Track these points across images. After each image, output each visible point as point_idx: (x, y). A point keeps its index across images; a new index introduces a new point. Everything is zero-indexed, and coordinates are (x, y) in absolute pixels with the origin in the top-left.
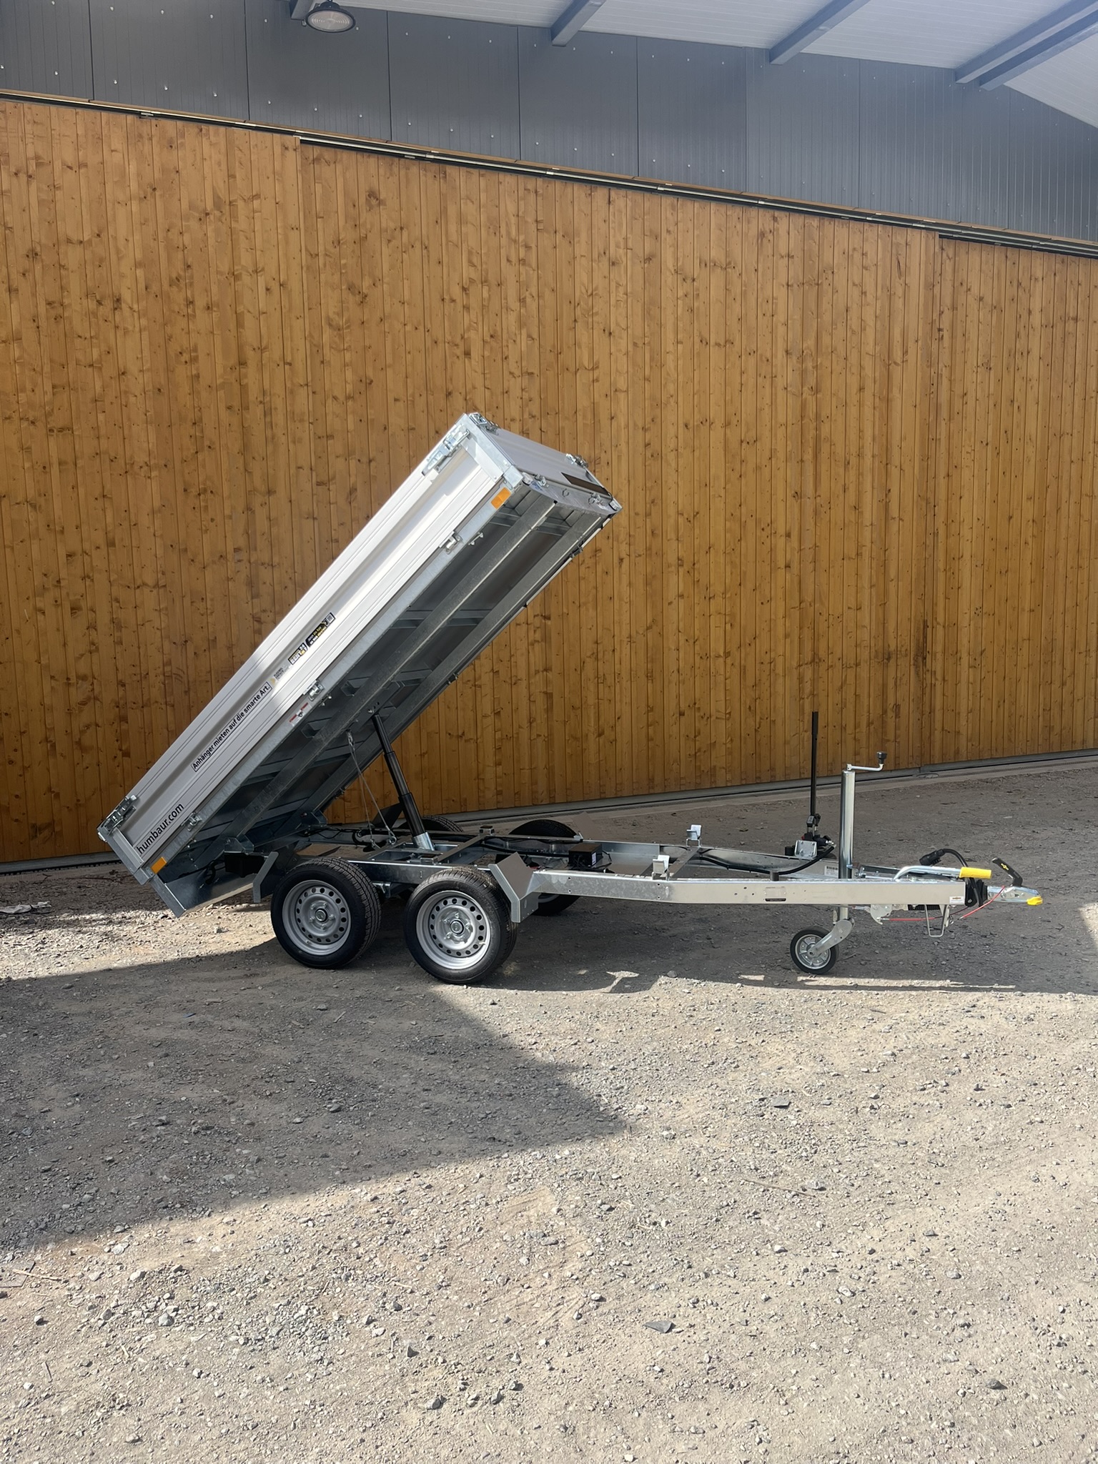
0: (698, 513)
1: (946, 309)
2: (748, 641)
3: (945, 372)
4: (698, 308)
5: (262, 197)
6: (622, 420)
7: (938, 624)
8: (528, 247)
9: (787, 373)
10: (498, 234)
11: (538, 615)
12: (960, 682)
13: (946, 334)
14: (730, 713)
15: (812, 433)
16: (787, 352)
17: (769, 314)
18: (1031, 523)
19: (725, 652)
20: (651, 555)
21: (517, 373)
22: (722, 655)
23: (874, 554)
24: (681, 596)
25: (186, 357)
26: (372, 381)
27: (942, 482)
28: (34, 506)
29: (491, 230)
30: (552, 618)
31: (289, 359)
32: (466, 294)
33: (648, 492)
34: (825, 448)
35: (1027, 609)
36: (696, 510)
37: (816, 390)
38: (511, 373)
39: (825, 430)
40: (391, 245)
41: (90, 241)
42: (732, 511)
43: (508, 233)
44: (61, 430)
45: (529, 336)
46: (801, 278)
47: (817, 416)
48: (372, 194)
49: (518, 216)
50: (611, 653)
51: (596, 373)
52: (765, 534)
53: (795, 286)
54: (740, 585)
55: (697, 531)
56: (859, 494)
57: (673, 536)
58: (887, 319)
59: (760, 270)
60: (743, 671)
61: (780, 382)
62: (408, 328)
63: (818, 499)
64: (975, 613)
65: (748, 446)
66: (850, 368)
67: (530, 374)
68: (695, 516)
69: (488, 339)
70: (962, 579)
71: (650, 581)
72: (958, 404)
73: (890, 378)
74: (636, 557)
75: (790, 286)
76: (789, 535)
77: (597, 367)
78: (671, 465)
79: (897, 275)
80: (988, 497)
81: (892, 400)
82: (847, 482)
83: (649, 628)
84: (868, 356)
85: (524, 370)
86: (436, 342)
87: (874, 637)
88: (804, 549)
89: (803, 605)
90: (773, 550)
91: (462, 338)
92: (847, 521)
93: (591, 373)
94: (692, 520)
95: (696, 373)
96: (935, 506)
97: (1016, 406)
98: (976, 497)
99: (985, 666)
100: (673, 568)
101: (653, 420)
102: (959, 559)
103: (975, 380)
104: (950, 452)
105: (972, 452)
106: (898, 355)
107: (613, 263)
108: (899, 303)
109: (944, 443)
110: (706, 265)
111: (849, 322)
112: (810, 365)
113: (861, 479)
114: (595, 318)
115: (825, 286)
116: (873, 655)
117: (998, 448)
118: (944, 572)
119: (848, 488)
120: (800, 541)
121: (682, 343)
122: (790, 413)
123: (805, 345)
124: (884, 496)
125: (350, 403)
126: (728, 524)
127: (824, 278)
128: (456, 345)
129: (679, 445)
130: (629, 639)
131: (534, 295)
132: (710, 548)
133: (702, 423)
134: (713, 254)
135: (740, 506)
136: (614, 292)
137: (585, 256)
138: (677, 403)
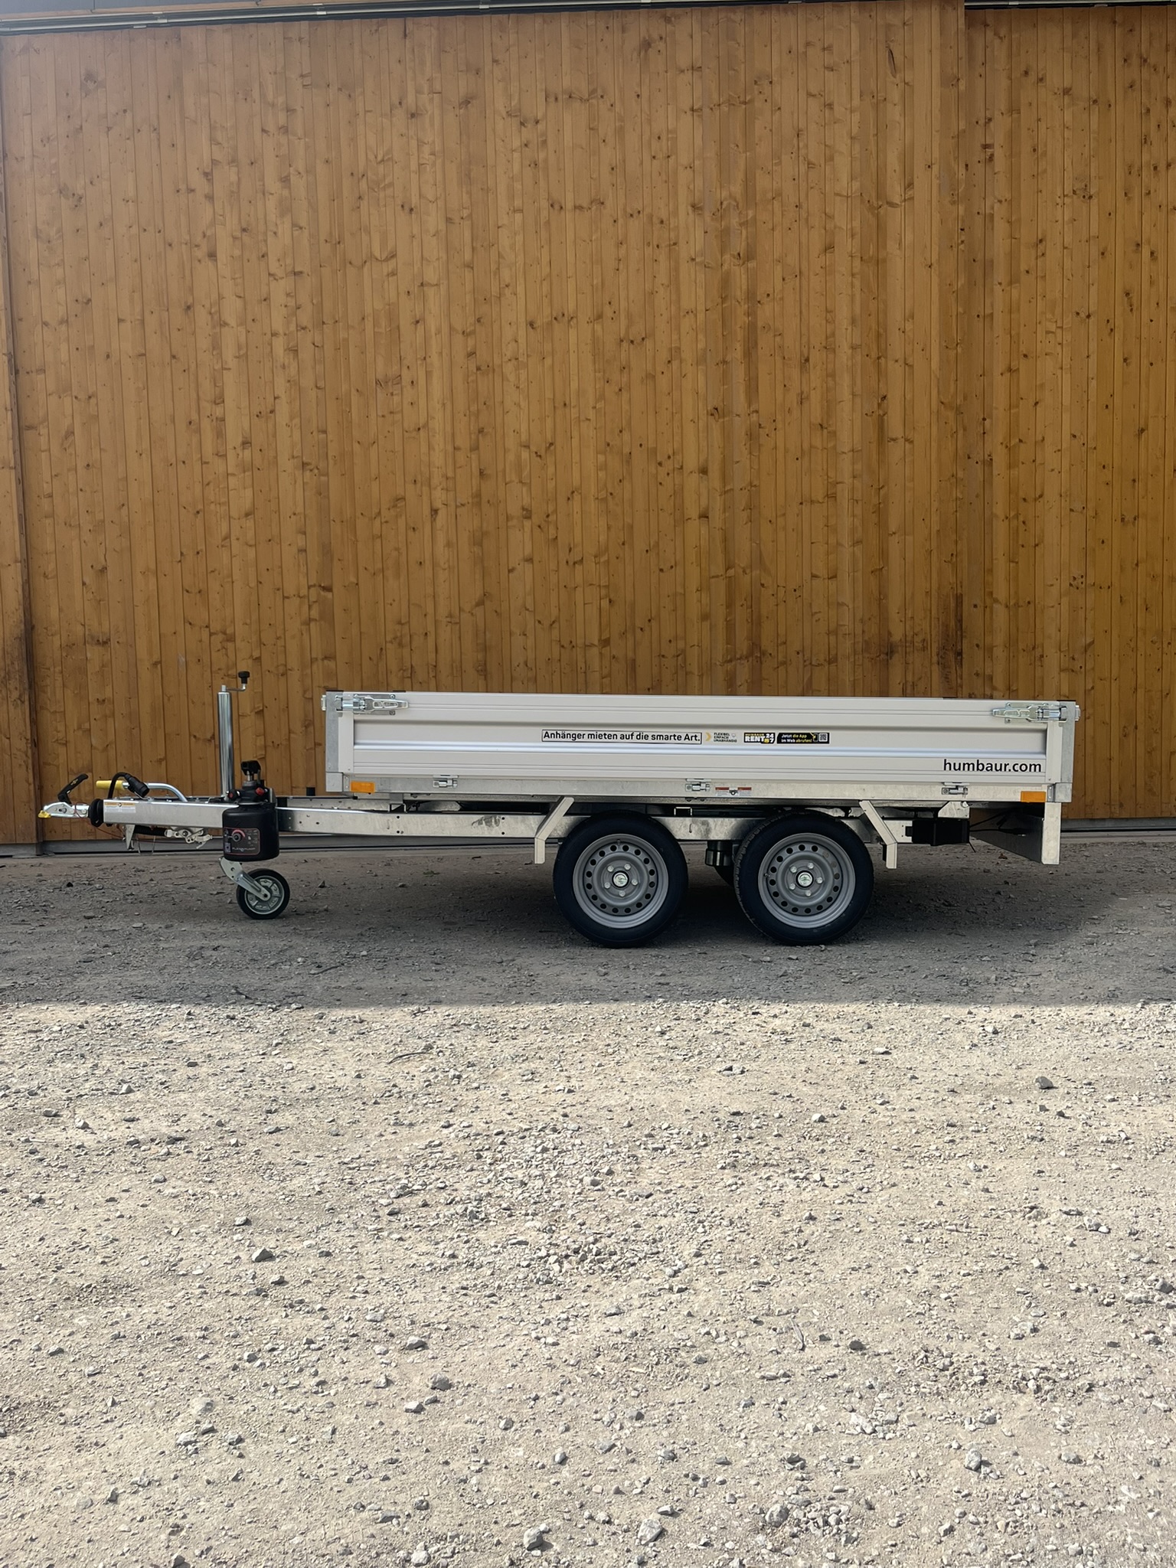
0: (551, 444)
1: (997, 113)
2: (638, 624)
3: (1000, 211)
4: (546, 160)
6: (432, 324)
7: (996, 601)
8: (290, 110)
9: (695, 237)
10: (249, 99)
11: (314, 586)
12: (1042, 692)
13: (999, 153)
15: (741, 319)
16: (693, 206)
17: (661, 155)
19: (600, 640)
20: (479, 503)
21: (280, 273)
22: (596, 643)
23: (858, 495)
24: (530, 560)
26: (89, 300)
27: (1000, 383)
29: (241, 96)
30: (335, 590)
32: (208, 180)
33: (473, 419)
34: (765, 341)
36: (549, 439)
37: (748, 256)
38: (269, 274)
39: (765, 313)
40: (111, 133)
42: (608, 440)
43: (263, 96)
45: (295, 225)
46: (715, 96)
47: (751, 296)
48: (90, 76)
49: (276, 73)
50: (422, 637)
51: (392, 264)
52: (662, 471)
53: (706, 110)
54: (624, 544)
55: (551, 470)
56: (830, 405)
57: (514, 477)
58: (872, 140)
59: (645, 95)
61: (684, 252)
63: (754, 417)
64: (1071, 585)
65: (632, 346)
66: (807, 219)
67: (297, 274)
68: (547, 449)
69: (238, 234)
70: (1043, 531)
71: (478, 539)
72: (1026, 258)
73: (880, 228)
74: (457, 507)
75: (696, 110)
76: (704, 471)
77: (393, 256)
78: (508, 380)
79: (889, 72)
80: (1093, 399)
81: (885, 261)
82: (805, 389)
83: (480, 603)
84: (838, 198)
85: (289, 269)
86: (170, 245)
87: (862, 621)
88: (732, 490)
89: (731, 572)
90: (678, 493)
91: (204, 236)
92: (806, 446)
93: (384, 264)
94: (543, 454)
95: (545, 251)
96: (984, 419)
97: (1146, 252)
98: (1066, 401)
99: (1093, 669)
100: (514, 522)
101: (479, 321)
102: (1035, 500)
103: (1060, 218)
104: (1013, 333)
105: (1059, 331)
106: (895, 192)
107: (413, 115)
108: (894, 113)
109: (1000, 320)
110: (556, 99)
111: (803, 152)
112: (734, 221)
113: (831, 383)
114: (389, 191)
115: (758, 104)
116: (859, 647)
117: (1111, 321)
118: (1007, 521)
119: (808, 398)
120: (724, 478)
121: (521, 211)
122: (701, 292)
123: (725, 194)
124: (876, 406)
125: (64, 328)
126: (601, 458)
127: (756, 92)
128: (196, 246)
129: (521, 351)
130: (448, 620)
131: (300, 170)
132: (573, 492)
133: (556, 319)
134: (566, 83)
135: (621, 431)
136: (415, 152)
137: (370, 111)
138: (515, 294)
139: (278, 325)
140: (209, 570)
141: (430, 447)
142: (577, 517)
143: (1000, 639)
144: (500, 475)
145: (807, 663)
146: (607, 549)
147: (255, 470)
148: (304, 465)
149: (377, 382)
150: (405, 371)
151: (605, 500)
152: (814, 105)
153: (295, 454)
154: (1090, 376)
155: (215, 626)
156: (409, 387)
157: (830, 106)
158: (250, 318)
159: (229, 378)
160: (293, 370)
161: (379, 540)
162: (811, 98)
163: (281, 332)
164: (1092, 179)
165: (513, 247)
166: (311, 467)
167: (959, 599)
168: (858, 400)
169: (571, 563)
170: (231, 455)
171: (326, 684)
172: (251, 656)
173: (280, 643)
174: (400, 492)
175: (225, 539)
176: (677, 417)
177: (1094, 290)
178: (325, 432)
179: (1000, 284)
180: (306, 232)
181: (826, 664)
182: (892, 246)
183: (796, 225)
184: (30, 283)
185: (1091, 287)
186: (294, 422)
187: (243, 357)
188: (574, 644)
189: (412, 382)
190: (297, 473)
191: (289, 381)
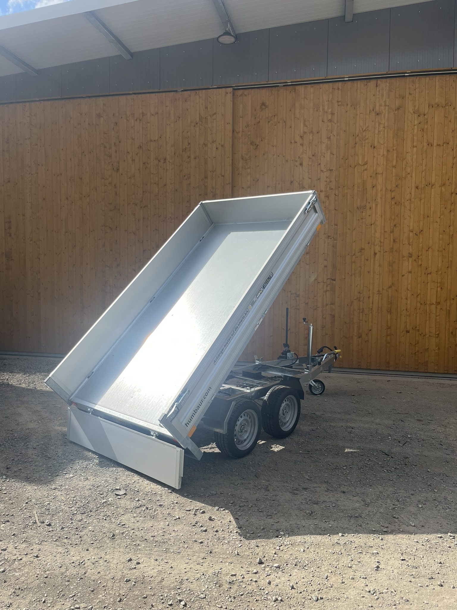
0: (422, 231)
2: (452, 297)
4: (427, 128)
5: (217, 114)
6: (379, 187)
8: (333, 114)
10: (318, 111)
11: (329, 279)
14: (438, 334)
19: (436, 302)
20: (392, 251)
21: (325, 170)
22: (435, 303)
24: (410, 272)
25: (186, 177)
26: (258, 180)
28: (135, 234)
29: (316, 110)
30: (337, 280)
31: (223, 174)
32: (302, 139)
33: (392, 221)
36: (421, 229)
38: (321, 171)
40: (270, 123)
41: (158, 140)
42: (444, 230)
43: (323, 109)
44: (144, 207)
45: (332, 154)
48: (263, 104)
49: (328, 101)
50: (367, 298)
51: (366, 166)
54: (448, 267)
55: (421, 240)
57: (406, 242)
60: (449, 313)
62: (275, 156)
67: (331, 170)
68: (420, 232)
69: (311, 157)
71: (391, 264)
74: (384, 252)
77: (366, 163)
78: (406, 208)
83: (390, 287)
85: (328, 169)
86: (287, 161)
91: (299, 158)
93: (363, 167)
94: (418, 234)
95: (424, 161)
100: (405, 258)
101: (397, 186)
107: (378, 114)
110: (433, 107)
114: (367, 141)
121: (416, 147)
125: (249, 189)
126: (441, 236)
128: (296, 161)
129: (412, 197)
130: (378, 292)
131: (335, 135)
132: (429, 248)
133: (426, 185)
134: (437, 101)
135: (450, 226)
136: (378, 127)
137: (362, 113)
138: (412, 177)
139: (322, 188)
141: (375, 231)
142: (430, 257)
144: (401, 241)
146: (441, 269)
148: (328, 236)
150: (368, 204)
151: (441, 251)
153: (325, 232)
155: (293, 291)
156: (369, 210)
160: (327, 204)
161: (354, 264)
163: (324, 191)
165: (412, 160)
166: (331, 237)
169: (426, 274)
171: (331, 313)
172: (305, 302)
173: (315, 298)
174: (363, 247)
178: (337, 225)
180: (335, 156)
184: (239, 174)
188: (426, 303)
189: (370, 208)
190: (326, 239)
191: (325, 207)
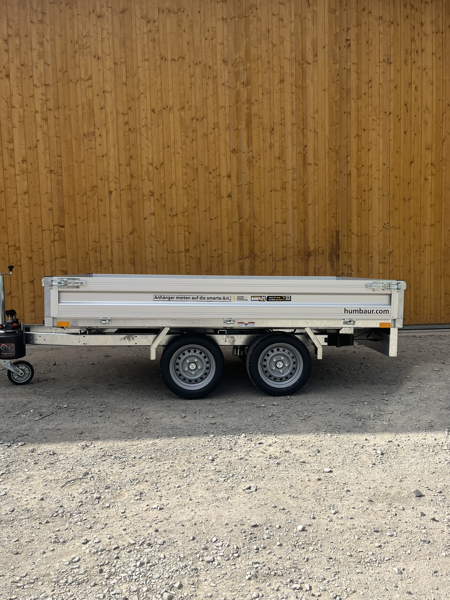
0: (162, 164)
1: (352, 26)
2: (202, 243)
3: (353, 68)
4: (159, 38)
6: (109, 109)
7: (353, 233)
9: (224, 74)
11: (56, 225)
12: (372, 272)
13: (353, 43)
15: (245, 111)
16: (224, 61)
17: (209, 38)
18: (430, 166)
19: (185, 250)
20: (131, 189)
21: (38, 85)
23: (295, 188)
24: (153, 214)
27: (354, 141)
29: (21, 7)
30: (66, 227)
33: (127, 152)
34: (255, 121)
35: (428, 224)
36: (161, 161)
37: (247, 84)
38: (34, 85)
39: (255, 109)
42: (187, 162)
45: (45, 63)
47: (249, 101)
50: (105, 248)
51: (90, 82)
52: (211, 176)
53: (229, 19)
54: (195, 208)
55: (162, 175)
56: (283, 149)
57: (146, 178)
58: (300, 35)
59: (202, 11)
61: (220, 81)
63: (251, 153)
64: (383, 227)
65: (197, 122)
66: (273, 68)
67: (47, 85)
68: (161, 165)
69: (20, 67)
70: (372, 204)
71: (131, 205)
72: (364, 88)
73: (304, 73)
74: (121, 190)
75: (225, 19)
76: (229, 176)
77: (90, 78)
78: (143, 135)
79: (307, 6)
80: (392, 149)
81: (306, 87)
82: (272, 141)
83: (130, 234)
84: (286, 60)
85: (43, 83)
87: (297, 241)
88: (241, 185)
89: (241, 221)
90: (218, 186)
92: (273, 166)
93: (87, 82)
94: (159, 168)
95: (159, 78)
96: (347, 156)
97: (413, 86)
98: (381, 149)
99: (393, 262)
100: (146, 198)
101: (130, 108)
102: (369, 191)
103: (378, 72)
104: (359, 120)
105: (378, 120)
106: (310, 57)
107: (99, 17)
108: (309, 24)
109: (353, 114)
110: (163, 12)
111: (270, 39)
112: (241, 68)
113: (283, 139)
114: (89, 50)
115: (251, 18)
116: (296, 253)
117: (399, 116)
118: (357, 200)
119: (273, 146)
120: (238, 180)
121: (148, 60)
122: (227, 99)
123: (237, 56)
124: (302, 149)
126: (184, 170)
127: (250, 13)
129: (149, 122)
130: (117, 240)
131: (48, 39)
132: (172, 185)
133: (164, 108)
134: (167, 4)
135: (193, 159)
136: (100, 32)
137: (80, 14)
138: (146, 97)
139: (38, 108)
140: (8, 218)
141: (108, 164)
142: (174, 196)
143: (354, 249)
144: (140, 177)
145: (274, 260)
146: (187, 210)
147: (29, 173)
148: (51, 171)
149: (84, 135)
150: (96, 131)
151: (186, 188)
152: (275, 19)
153: (47, 166)
154: (391, 139)
155: (11, 243)
156: (99, 137)
157: (282, 20)
158: (25, 104)
159: (16, 131)
160: (45, 128)
161: (85, 205)
162: (273, 16)
163: (40, 111)
164: (391, 55)
165: (144, 76)
166: (54, 172)
167: (338, 233)
168: (295, 147)
169: (172, 216)
170: (17, 166)
172: (28, 256)
173: (41, 250)
174: (95, 183)
175: (15, 204)
176: (218, 153)
177: (392, 102)
178: (60, 156)
179: (354, 99)
180: (51, 67)
181: (282, 260)
182: (308, 81)
183: (268, 70)
185: (391, 101)
186: (46, 152)
187: (22, 121)
188: (173, 251)
189: (100, 135)
190: (48, 174)
191: (43, 133)
